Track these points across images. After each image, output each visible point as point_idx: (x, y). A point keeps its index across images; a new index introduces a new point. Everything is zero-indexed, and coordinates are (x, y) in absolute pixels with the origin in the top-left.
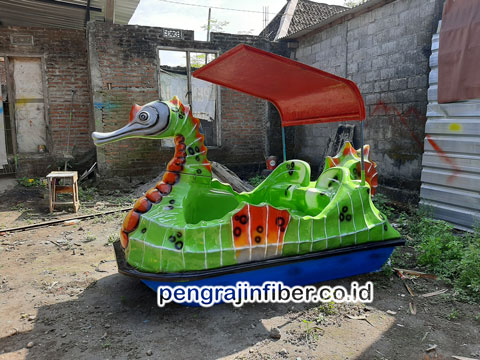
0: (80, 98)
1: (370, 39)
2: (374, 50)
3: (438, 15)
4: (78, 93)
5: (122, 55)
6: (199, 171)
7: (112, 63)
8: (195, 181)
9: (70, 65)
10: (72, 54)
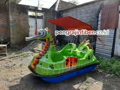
0: (5, 24)
1: (83, 13)
2: (84, 16)
3: (101, 8)
4: (5, 22)
5: (18, 12)
6: (53, 47)
7: (15, 14)
8: (52, 50)
9: (3, 14)
10: (3, 11)
